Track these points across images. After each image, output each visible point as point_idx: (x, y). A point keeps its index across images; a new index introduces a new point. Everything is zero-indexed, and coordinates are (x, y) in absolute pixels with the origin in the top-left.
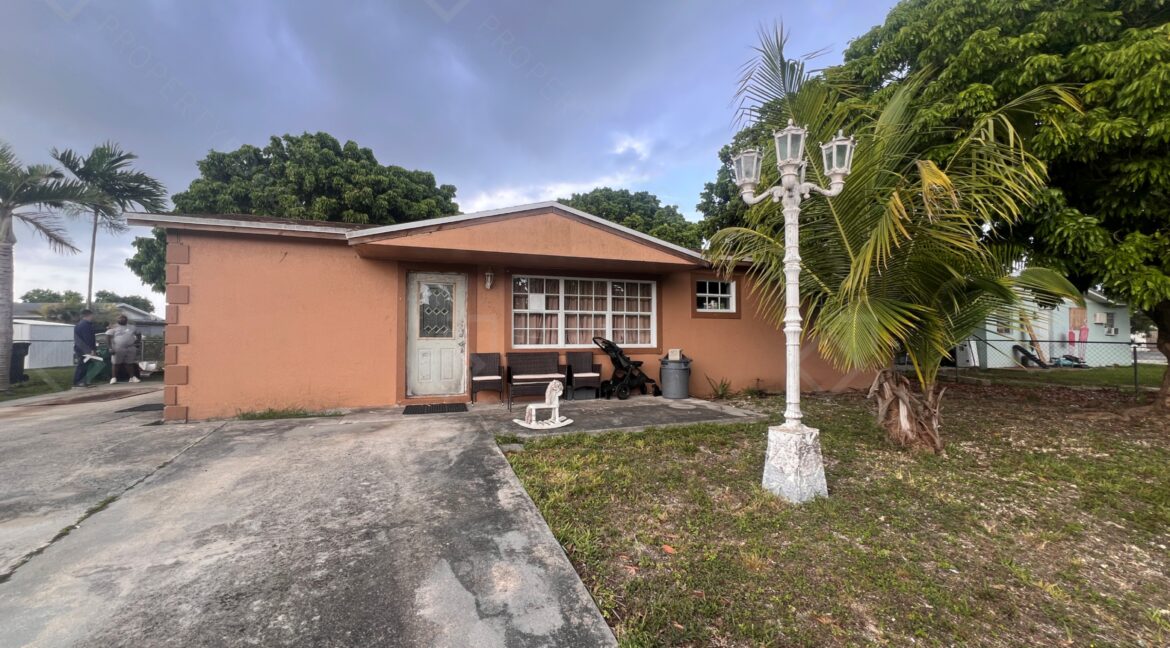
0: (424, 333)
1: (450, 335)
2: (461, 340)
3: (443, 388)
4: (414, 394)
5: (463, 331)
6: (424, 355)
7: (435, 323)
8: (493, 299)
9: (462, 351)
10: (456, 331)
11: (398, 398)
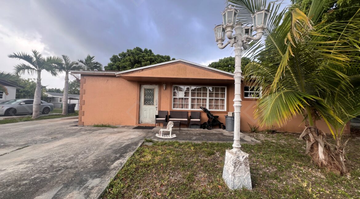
0: (145, 104)
1: (153, 104)
2: (156, 106)
3: (150, 121)
4: (142, 122)
5: (157, 103)
6: (145, 110)
7: (149, 101)
8: (167, 93)
9: (157, 110)
10: (155, 103)
11: (136, 123)
